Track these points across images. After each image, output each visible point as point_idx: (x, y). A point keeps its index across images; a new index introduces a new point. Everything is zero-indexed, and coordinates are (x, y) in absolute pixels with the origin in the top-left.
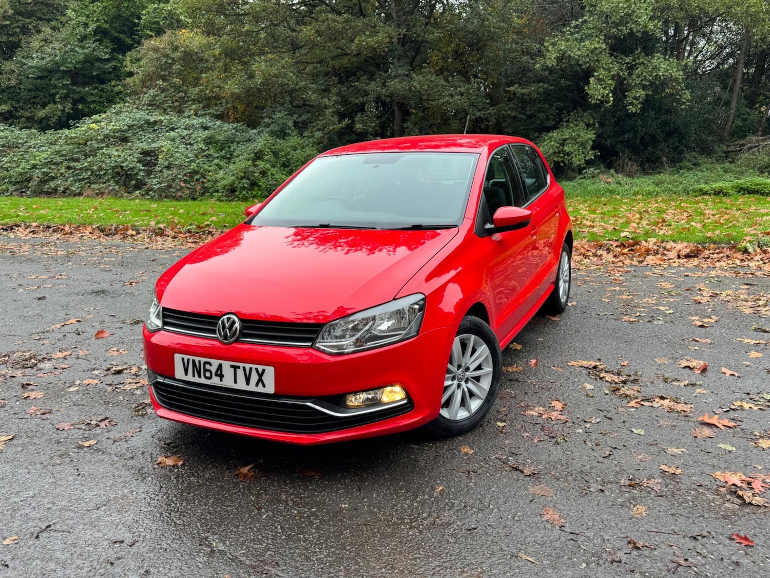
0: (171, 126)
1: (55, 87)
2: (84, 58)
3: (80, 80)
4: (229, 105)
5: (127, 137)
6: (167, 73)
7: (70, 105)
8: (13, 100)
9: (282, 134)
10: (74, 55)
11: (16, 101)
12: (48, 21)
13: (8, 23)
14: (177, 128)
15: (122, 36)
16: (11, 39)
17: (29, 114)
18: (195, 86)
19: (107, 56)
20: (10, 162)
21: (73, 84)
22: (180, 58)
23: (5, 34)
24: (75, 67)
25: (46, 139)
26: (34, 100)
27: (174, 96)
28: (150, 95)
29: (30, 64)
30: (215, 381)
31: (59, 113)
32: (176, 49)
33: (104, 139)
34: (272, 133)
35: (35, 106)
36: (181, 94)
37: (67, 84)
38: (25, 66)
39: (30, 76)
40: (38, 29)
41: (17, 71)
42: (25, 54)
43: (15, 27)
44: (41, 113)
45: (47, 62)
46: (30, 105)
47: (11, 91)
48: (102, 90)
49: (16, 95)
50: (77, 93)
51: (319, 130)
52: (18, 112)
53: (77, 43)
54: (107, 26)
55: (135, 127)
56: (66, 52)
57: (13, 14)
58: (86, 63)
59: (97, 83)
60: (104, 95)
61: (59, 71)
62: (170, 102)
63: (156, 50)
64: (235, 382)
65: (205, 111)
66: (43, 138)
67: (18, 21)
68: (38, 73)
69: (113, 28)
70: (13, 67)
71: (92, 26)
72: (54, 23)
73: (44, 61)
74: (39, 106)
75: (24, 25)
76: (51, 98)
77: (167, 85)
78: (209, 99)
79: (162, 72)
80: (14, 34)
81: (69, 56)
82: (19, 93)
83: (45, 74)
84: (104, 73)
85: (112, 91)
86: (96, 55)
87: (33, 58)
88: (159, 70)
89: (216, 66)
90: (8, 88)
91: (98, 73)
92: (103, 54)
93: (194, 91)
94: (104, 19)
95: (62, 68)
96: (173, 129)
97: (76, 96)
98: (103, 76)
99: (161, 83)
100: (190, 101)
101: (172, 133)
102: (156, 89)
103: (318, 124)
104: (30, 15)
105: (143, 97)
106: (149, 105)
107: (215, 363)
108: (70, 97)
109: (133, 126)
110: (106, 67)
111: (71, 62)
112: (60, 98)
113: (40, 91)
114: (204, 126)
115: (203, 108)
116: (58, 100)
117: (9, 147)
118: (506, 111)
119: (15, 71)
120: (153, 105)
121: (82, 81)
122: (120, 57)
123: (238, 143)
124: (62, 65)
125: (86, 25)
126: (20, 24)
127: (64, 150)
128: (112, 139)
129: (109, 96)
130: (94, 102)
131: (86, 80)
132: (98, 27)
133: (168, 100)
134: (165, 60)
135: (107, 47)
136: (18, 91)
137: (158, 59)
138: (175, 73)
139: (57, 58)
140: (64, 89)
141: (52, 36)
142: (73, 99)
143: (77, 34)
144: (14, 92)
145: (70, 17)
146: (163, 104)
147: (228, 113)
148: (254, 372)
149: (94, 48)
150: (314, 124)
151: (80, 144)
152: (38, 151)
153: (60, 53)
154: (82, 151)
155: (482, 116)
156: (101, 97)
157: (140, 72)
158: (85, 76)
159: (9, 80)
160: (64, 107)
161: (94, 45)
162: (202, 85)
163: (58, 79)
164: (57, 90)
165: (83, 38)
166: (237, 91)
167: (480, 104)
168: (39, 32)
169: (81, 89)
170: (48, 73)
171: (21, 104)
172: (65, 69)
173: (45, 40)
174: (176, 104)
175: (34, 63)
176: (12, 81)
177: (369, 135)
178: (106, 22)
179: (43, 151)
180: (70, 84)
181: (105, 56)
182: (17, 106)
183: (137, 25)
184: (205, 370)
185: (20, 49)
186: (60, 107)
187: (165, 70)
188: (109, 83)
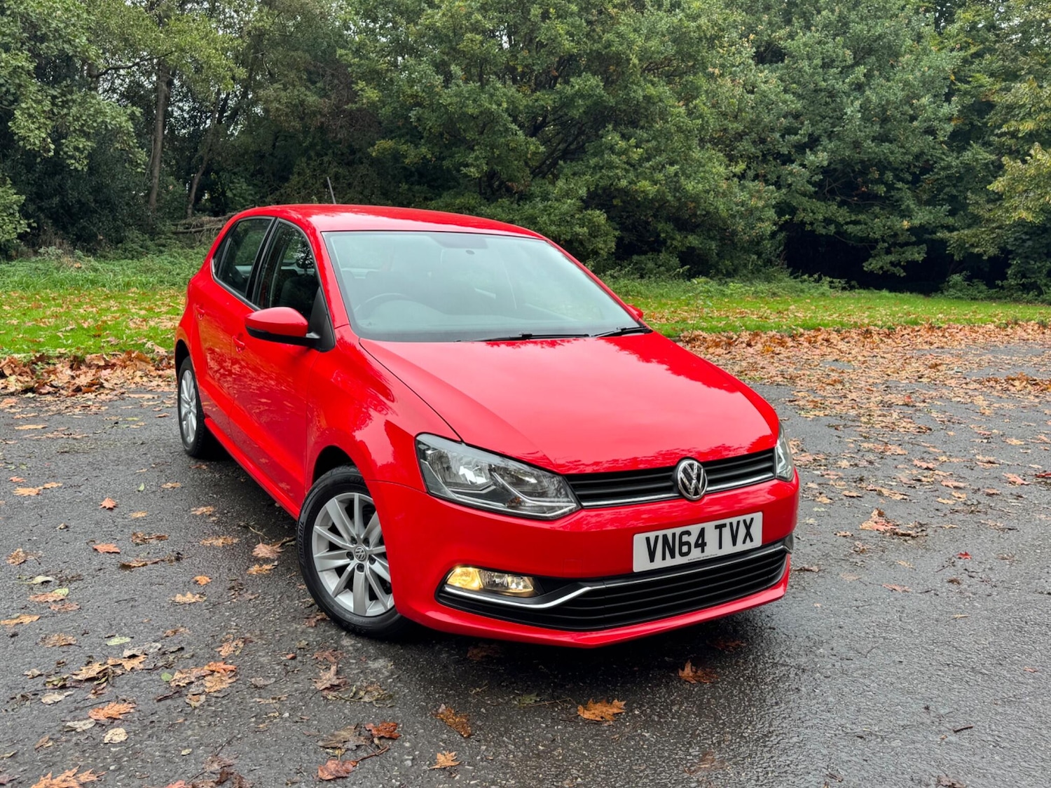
30: (696, 555)
64: (720, 547)
107: (695, 529)
148: (742, 525)
184: (682, 544)
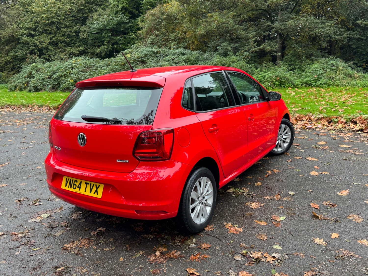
0: (165, 54)
1: (104, 37)
2: (117, 22)
3: (115, 33)
4: (190, 42)
5: (144, 61)
6: (159, 27)
7: (111, 46)
8: (85, 45)
9: (225, 55)
10: (112, 21)
11: (86, 45)
12: (100, 5)
13: (83, 7)
14: (169, 55)
15: (134, 10)
16: (84, 15)
17: (92, 51)
18: (173, 32)
19: (128, 21)
20: (89, 75)
21: (112, 35)
22: (165, 19)
23: (81, 13)
24: (113, 27)
25: (104, 63)
26: (94, 44)
27: (163, 38)
28: (151, 39)
29: (93, 27)
31: (106, 50)
32: (163, 14)
33: (133, 62)
34: (220, 55)
35: (95, 47)
36: (166, 37)
37: (109, 36)
38: (91, 28)
39: (93, 32)
40: (95, 10)
41: (87, 31)
42: (90, 22)
43: (86, 10)
44: (98, 51)
45: (100, 26)
46: (92, 47)
47: (84, 40)
48: (125, 38)
49: (86, 42)
50: (114, 40)
51: (246, 51)
52: (87, 50)
53: (114, 15)
54: (127, 6)
55: (148, 55)
56: (109, 20)
57: (85, 3)
58: (118, 25)
59: (122, 34)
60: (126, 40)
61: (106, 29)
62: (161, 42)
63: (153, 15)
65: (178, 45)
66: (102, 63)
67: (87, 6)
68: (97, 31)
69: (129, 7)
70: (85, 29)
71: (121, 6)
72: (103, 6)
73: (99, 25)
74: (97, 47)
75: (89, 9)
76: (102, 43)
77: (159, 33)
78: (180, 39)
79: (156, 27)
80: (85, 13)
81: (110, 22)
82: (87, 41)
83: (99, 31)
84: (126, 29)
85: (129, 38)
86: (122, 21)
87: (94, 24)
88: (155, 26)
89: (183, 22)
90: (83, 39)
91: (123, 29)
92: (126, 20)
93: (172, 36)
94: (126, 2)
95: (107, 28)
96: (166, 55)
97: (113, 42)
98: (125, 31)
99: (156, 32)
100: (171, 40)
101: (167, 58)
102: (154, 35)
103: (245, 48)
104: (92, 3)
105: (147, 40)
106: (151, 44)
108: (111, 42)
109: (147, 55)
110: (127, 26)
111: (111, 25)
112: (106, 43)
113: (96, 40)
114: (182, 53)
115: (177, 44)
116: (106, 44)
117: (88, 68)
118: (353, 35)
119: (86, 31)
120: (152, 44)
121: (116, 34)
122: (133, 21)
123: (201, 61)
124: (107, 26)
125: (118, 6)
126: (88, 8)
127: (115, 68)
128: (137, 62)
129: (128, 41)
130: (121, 44)
131: (118, 33)
132: (123, 7)
133: (159, 41)
134: (158, 20)
135: (127, 16)
136: (87, 40)
137: (155, 20)
138: (163, 27)
139: (105, 23)
140: (108, 38)
141: (102, 12)
142: (112, 43)
143: (113, 11)
144: (85, 41)
145: (110, 3)
146: (158, 43)
147: (189, 46)
149: (121, 17)
150: (243, 48)
151: (121, 65)
152: (101, 69)
153: (107, 20)
154: (123, 69)
155: (340, 39)
156: (125, 41)
157: (145, 27)
158: (117, 31)
159: (84, 35)
160: (108, 47)
161: (122, 16)
162: (176, 32)
163: (105, 33)
164: (105, 39)
165: (117, 12)
166: (202, 33)
167: (338, 32)
168: (96, 11)
169: (115, 38)
170: (100, 31)
171: (88, 46)
172: (109, 28)
173: (99, 15)
174: (164, 43)
175: (95, 26)
176: (85, 36)
177: (274, 52)
178: (127, 4)
179: (104, 69)
180: (111, 36)
181: (127, 20)
182: (87, 47)
183: (142, 4)
185: (88, 20)
186: (106, 47)
187: (158, 25)
188: (129, 34)
